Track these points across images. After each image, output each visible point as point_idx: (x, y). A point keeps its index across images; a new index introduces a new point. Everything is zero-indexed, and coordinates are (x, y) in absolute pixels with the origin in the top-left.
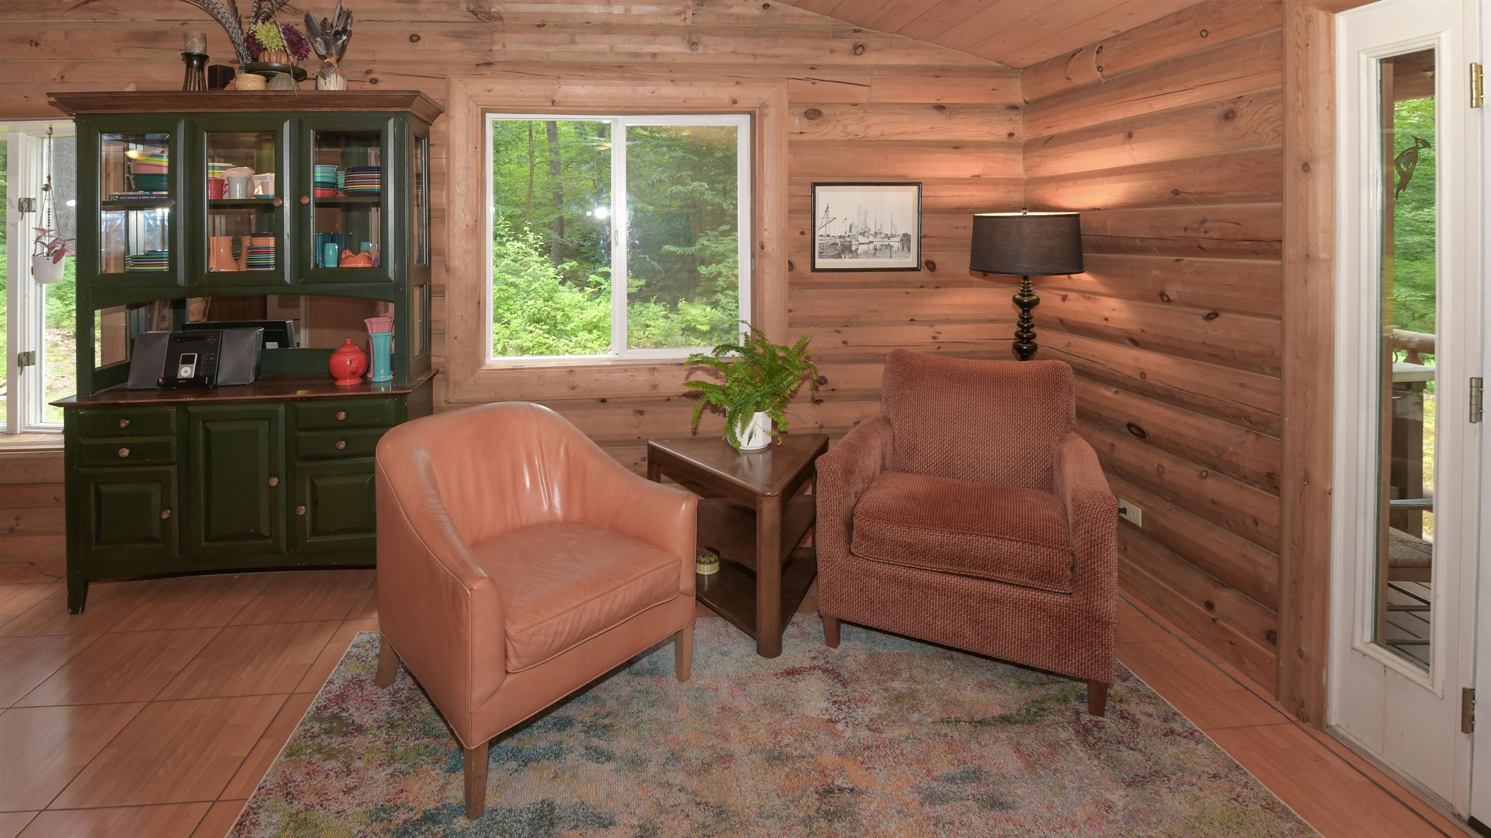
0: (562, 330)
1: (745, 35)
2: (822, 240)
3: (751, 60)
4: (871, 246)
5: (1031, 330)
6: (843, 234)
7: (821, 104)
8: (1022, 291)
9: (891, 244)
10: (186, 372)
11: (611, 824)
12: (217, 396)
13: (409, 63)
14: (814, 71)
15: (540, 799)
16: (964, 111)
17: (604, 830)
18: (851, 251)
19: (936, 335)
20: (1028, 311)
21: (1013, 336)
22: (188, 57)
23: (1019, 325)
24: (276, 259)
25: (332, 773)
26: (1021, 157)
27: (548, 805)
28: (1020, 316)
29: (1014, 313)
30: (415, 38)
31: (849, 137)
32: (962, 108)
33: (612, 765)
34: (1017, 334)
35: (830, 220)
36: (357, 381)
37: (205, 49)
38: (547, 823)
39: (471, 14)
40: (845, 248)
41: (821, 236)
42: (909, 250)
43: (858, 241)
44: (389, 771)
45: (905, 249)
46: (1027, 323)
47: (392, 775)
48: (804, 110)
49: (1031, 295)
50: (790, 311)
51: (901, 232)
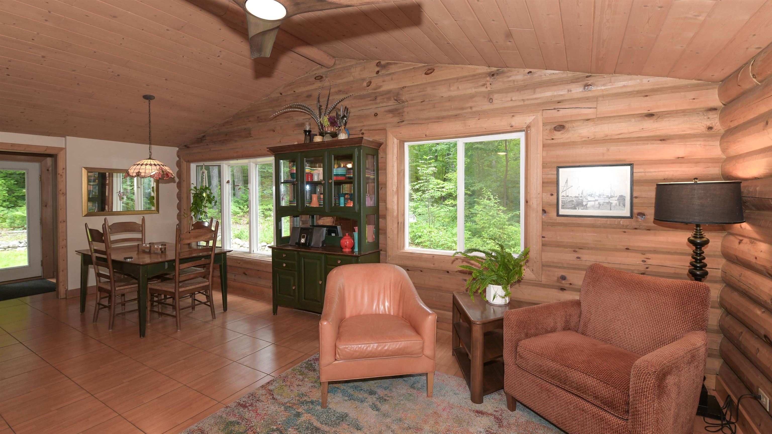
0: (507, 244)
1: (518, 90)
2: (563, 199)
3: (522, 103)
4: (597, 203)
5: (703, 261)
6: (577, 195)
7: (566, 122)
8: (695, 234)
9: (611, 201)
10: (303, 241)
11: (360, 429)
12: (311, 250)
13: (376, 125)
14: (559, 104)
15: (346, 412)
16: (669, 115)
17: (356, 430)
18: (583, 205)
19: (645, 260)
20: (700, 249)
21: (689, 264)
22: (305, 131)
23: (693, 258)
24: (323, 202)
25: (298, 379)
26: (718, 143)
27: (347, 415)
28: (693, 251)
29: (690, 249)
30: (376, 114)
31: (584, 139)
32: (668, 114)
33: (377, 413)
34: (691, 264)
35: (569, 187)
36: (350, 250)
37: (310, 128)
38: (341, 419)
39: (396, 101)
40: (579, 204)
41: (563, 196)
42: (624, 205)
43: (587, 199)
44: (312, 385)
45: (622, 205)
46: (699, 256)
47: (312, 386)
48: (554, 126)
49: (703, 237)
50: (543, 237)
51: (618, 194)
